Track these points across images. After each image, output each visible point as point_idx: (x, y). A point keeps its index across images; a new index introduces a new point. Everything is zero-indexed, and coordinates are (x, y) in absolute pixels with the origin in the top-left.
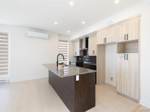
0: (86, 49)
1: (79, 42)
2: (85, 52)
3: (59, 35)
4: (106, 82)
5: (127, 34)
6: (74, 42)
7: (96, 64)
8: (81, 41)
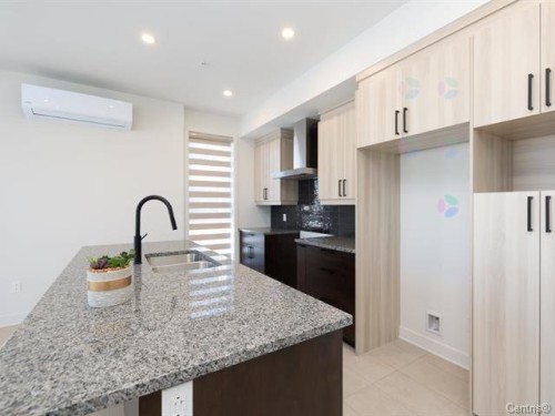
0: (310, 171)
1: (279, 141)
2: (304, 187)
3: (188, 110)
4: (401, 337)
5: (548, 71)
6: (257, 141)
7: (354, 248)
8: (287, 135)
